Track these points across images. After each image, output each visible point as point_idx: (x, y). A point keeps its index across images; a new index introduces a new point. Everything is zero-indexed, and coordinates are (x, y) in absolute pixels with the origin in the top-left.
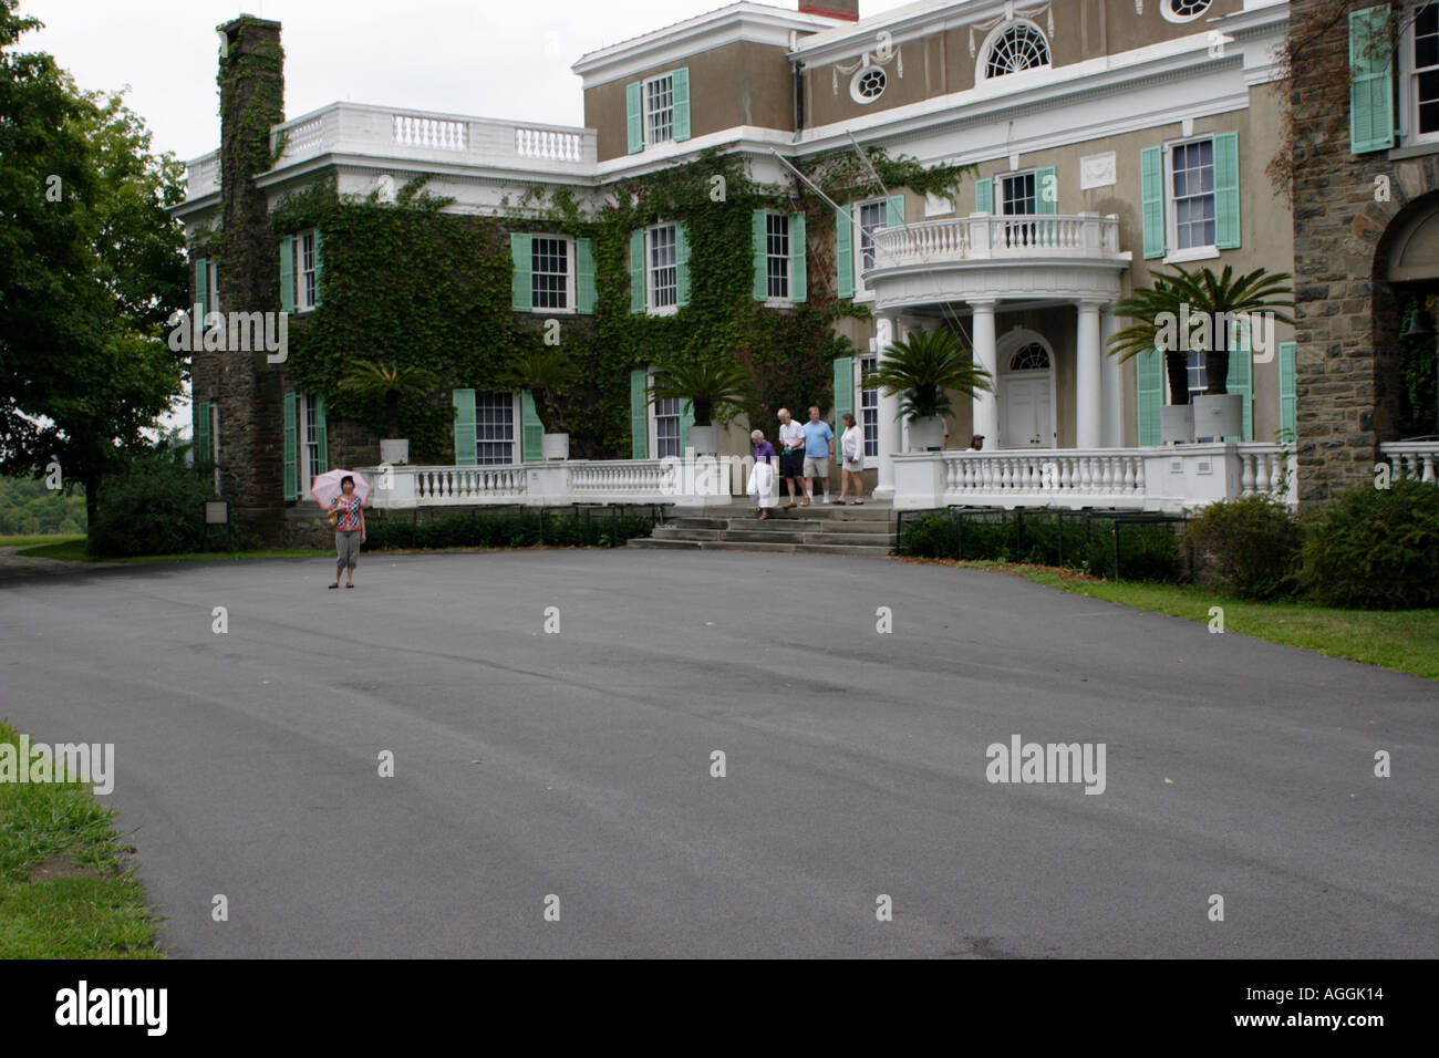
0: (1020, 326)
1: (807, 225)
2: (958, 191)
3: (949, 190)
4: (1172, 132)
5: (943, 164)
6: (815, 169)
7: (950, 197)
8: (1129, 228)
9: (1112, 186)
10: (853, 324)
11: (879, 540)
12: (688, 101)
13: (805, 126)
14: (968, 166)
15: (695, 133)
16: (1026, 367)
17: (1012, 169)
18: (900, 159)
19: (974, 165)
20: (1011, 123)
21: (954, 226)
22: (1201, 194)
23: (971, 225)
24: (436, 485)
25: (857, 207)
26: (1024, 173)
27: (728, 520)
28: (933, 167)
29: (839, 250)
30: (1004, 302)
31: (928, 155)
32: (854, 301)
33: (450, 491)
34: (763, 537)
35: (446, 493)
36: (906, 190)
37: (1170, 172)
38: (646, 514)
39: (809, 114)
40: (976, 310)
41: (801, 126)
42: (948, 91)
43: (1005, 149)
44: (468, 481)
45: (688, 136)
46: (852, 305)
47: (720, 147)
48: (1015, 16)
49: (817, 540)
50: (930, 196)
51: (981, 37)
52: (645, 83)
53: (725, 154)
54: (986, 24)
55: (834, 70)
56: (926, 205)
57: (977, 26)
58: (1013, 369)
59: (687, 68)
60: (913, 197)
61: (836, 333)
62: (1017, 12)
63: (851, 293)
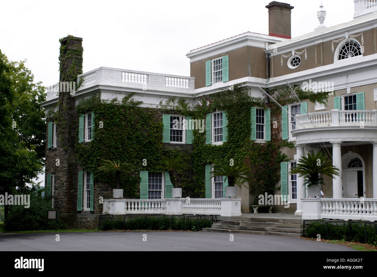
0: (351, 151)
1: (271, 113)
2: (327, 101)
3: (324, 101)
6: (274, 92)
7: (324, 103)
10: (288, 149)
11: (296, 231)
12: (228, 68)
13: (270, 77)
15: (230, 79)
16: (353, 166)
17: (348, 93)
20: (347, 76)
21: (325, 114)
23: (332, 114)
24: (133, 206)
25: (289, 106)
26: (353, 94)
27: (240, 222)
28: (318, 92)
29: (283, 122)
30: (344, 142)
32: (288, 141)
33: (138, 208)
34: (252, 228)
35: (136, 209)
36: (308, 100)
38: (210, 219)
39: (272, 73)
40: (334, 145)
41: (269, 77)
42: (324, 64)
43: (345, 86)
44: (145, 205)
45: (228, 80)
46: (288, 142)
47: (239, 84)
48: (349, 37)
49: (273, 230)
50: (317, 102)
51: (336, 45)
52: (213, 61)
53: (241, 87)
54: (338, 40)
55: (282, 57)
56: (315, 106)
57: (334, 41)
58: (348, 167)
59: (228, 56)
60: (310, 103)
61: (282, 153)
62: (350, 36)
63: (287, 138)
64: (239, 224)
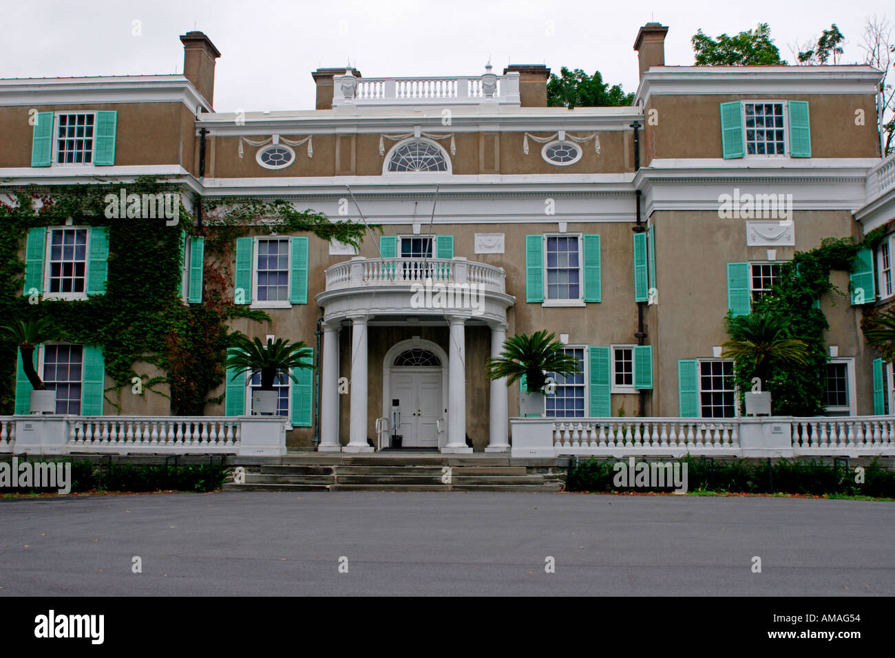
1: (206, 248)
2: (362, 241)
3: (353, 239)
4: (550, 228)
5: (350, 221)
6: (215, 207)
7: (353, 243)
8: (514, 282)
9: (501, 254)
10: (249, 324)
12: (114, 137)
13: (206, 175)
14: (374, 225)
15: (118, 162)
16: (408, 364)
17: (415, 233)
18: (307, 212)
19: (378, 226)
20: (416, 203)
22: (568, 267)
25: (256, 239)
26: (422, 237)
27: (333, 467)
28: (339, 222)
29: (236, 269)
31: (342, 212)
32: (251, 307)
36: (311, 234)
37: (545, 252)
39: (211, 166)
40: (355, 322)
41: (202, 174)
42: (357, 173)
43: (411, 219)
45: (112, 163)
46: (249, 309)
48: (422, 136)
50: (334, 240)
51: (389, 144)
52: (58, 114)
54: (396, 136)
55: (241, 141)
56: (330, 247)
57: (385, 136)
58: (397, 365)
59: (116, 112)
60: (318, 240)
61: (230, 328)
62: (424, 134)
63: (250, 301)
64: (329, 471)
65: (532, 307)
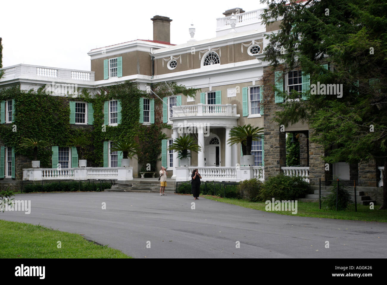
0: (212, 133)
1: (155, 102)
2: (196, 95)
3: (193, 95)
4: (250, 84)
5: (192, 88)
6: (157, 87)
7: (194, 97)
8: (239, 108)
9: (235, 97)
10: (167, 130)
11: (172, 189)
12: (122, 66)
14: (199, 89)
15: (124, 75)
16: (213, 143)
17: (210, 90)
18: (180, 85)
19: (200, 89)
20: (210, 78)
21: (193, 107)
22: (257, 100)
23: (198, 107)
24: (48, 174)
25: (169, 98)
26: (213, 92)
27: (132, 184)
28: (189, 88)
29: (163, 109)
31: (188, 85)
32: (167, 124)
33: (52, 176)
34: (141, 189)
35: (50, 176)
36: (182, 94)
37: (249, 94)
38: (109, 182)
39: (156, 72)
41: (153, 75)
42: (193, 68)
43: (208, 85)
45: (122, 76)
46: (167, 125)
47: (131, 80)
48: (211, 50)
49: (156, 189)
50: (188, 96)
51: (202, 55)
52: (109, 60)
53: (132, 82)
54: (204, 51)
55: (163, 60)
56: (187, 99)
57: (201, 52)
58: (210, 144)
59: (122, 57)
60: (184, 96)
61: (162, 133)
62: (212, 49)
63: (167, 122)
65: (244, 118)
